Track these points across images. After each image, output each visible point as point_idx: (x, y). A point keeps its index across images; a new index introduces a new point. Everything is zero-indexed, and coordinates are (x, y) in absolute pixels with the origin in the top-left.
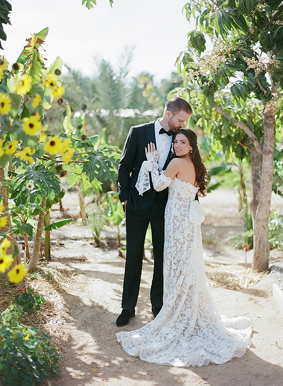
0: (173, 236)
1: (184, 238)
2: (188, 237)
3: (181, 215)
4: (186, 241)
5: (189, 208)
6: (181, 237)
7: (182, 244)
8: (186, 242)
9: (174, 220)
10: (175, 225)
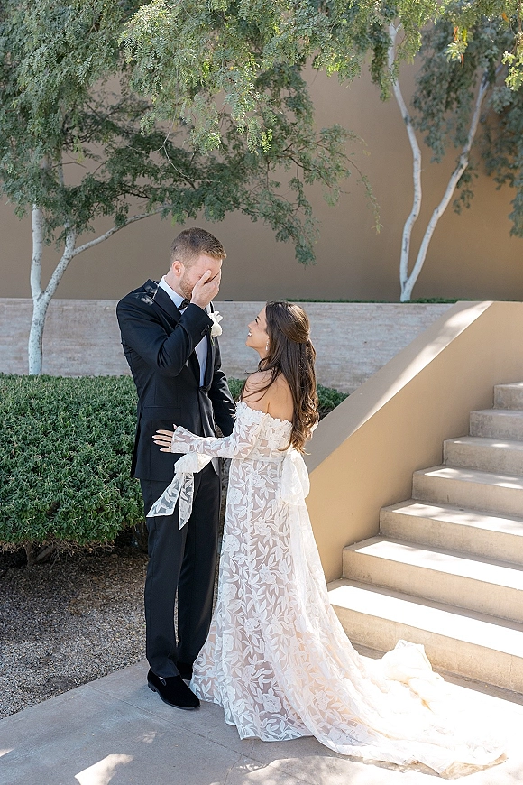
0: (250, 530)
1: (273, 533)
2: (281, 530)
3: (267, 485)
4: (277, 539)
5: (281, 469)
6: (267, 532)
7: (270, 549)
8: (279, 542)
9: (253, 496)
10: (256, 507)
